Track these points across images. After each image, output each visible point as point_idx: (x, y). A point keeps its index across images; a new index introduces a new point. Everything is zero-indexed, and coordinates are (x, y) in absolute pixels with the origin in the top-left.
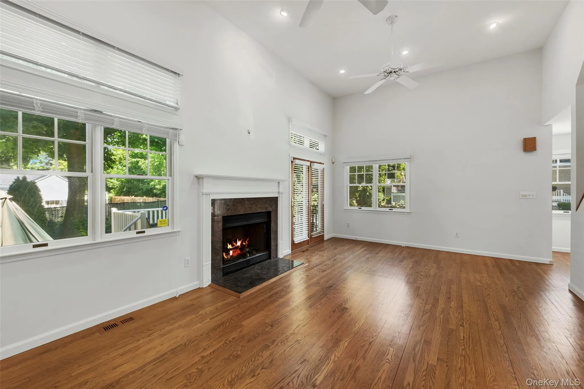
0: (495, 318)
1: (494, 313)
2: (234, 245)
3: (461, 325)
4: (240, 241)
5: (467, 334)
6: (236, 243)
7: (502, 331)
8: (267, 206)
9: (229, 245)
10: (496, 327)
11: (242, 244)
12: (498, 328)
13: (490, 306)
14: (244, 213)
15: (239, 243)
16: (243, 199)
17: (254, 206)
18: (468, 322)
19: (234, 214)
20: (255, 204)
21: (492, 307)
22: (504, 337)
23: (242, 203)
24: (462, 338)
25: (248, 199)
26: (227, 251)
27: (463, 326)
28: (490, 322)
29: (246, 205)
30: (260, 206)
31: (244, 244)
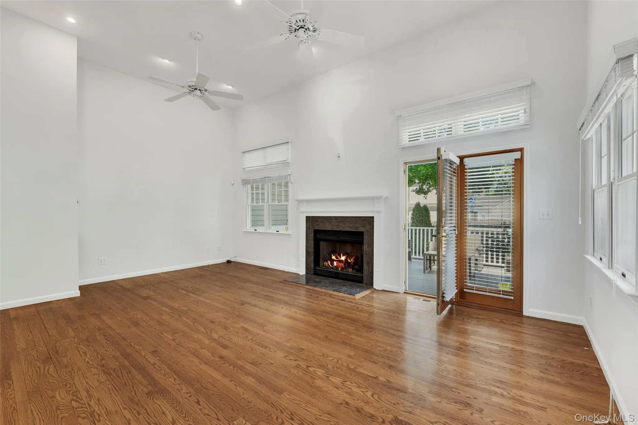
0: (157, 365)
1: (163, 372)
2: (338, 258)
3: (174, 340)
4: (344, 257)
5: (164, 337)
6: (340, 257)
7: (141, 356)
8: (357, 225)
9: (334, 256)
10: (150, 356)
11: (346, 260)
12: (147, 357)
13: (175, 379)
14: (331, 230)
15: (343, 258)
16: (331, 217)
17: (342, 224)
18: (173, 346)
19: (322, 229)
20: (343, 223)
21: (172, 380)
22: (137, 352)
23: (330, 220)
24: (163, 333)
25: (335, 217)
26: (332, 261)
27: (172, 340)
28: (158, 358)
29: (333, 223)
30: (349, 225)
31: (349, 261)
